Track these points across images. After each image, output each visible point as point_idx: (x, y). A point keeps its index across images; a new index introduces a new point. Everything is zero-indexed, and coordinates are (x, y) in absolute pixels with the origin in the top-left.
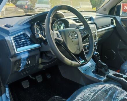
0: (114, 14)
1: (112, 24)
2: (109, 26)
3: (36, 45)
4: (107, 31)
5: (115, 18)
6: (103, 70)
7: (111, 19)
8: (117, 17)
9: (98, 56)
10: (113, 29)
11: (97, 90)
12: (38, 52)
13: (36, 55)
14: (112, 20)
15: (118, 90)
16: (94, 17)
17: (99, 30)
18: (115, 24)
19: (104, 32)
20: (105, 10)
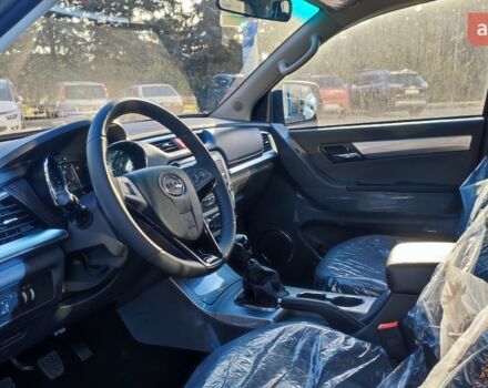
0: (268, 120)
1: (267, 147)
2: (260, 155)
3: (51, 233)
4: (255, 171)
5: (271, 130)
6: (267, 287)
7: (263, 135)
8: (278, 127)
9: (246, 247)
10: (271, 164)
11: (262, 347)
12: (58, 255)
13: (54, 266)
14: (265, 137)
15: (319, 333)
16: (212, 131)
17: (233, 170)
18: (275, 149)
19: (249, 174)
20: (238, 107)
